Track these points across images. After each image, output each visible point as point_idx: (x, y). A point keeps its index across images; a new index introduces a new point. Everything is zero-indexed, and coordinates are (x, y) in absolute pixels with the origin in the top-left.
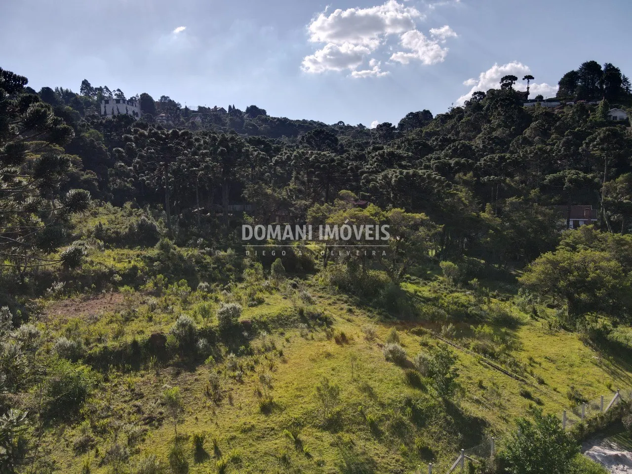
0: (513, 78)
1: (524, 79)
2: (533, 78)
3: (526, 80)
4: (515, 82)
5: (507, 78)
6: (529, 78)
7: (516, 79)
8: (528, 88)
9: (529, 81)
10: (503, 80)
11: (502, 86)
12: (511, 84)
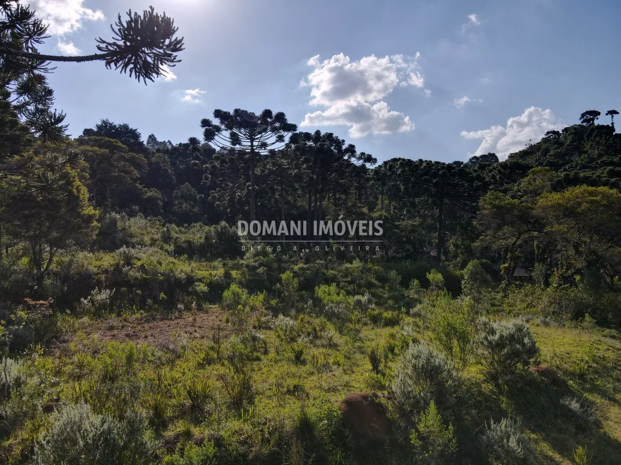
0: (596, 114)
1: (607, 114)
2: (618, 113)
3: (610, 116)
4: (598, 116)
5: (588, 113)
6: (612, 113)
7: (599, 114)
8: (613, 124)
9: (613, 116)
10: (583, 115)
11: (582, 122)
12: (593, 120)
